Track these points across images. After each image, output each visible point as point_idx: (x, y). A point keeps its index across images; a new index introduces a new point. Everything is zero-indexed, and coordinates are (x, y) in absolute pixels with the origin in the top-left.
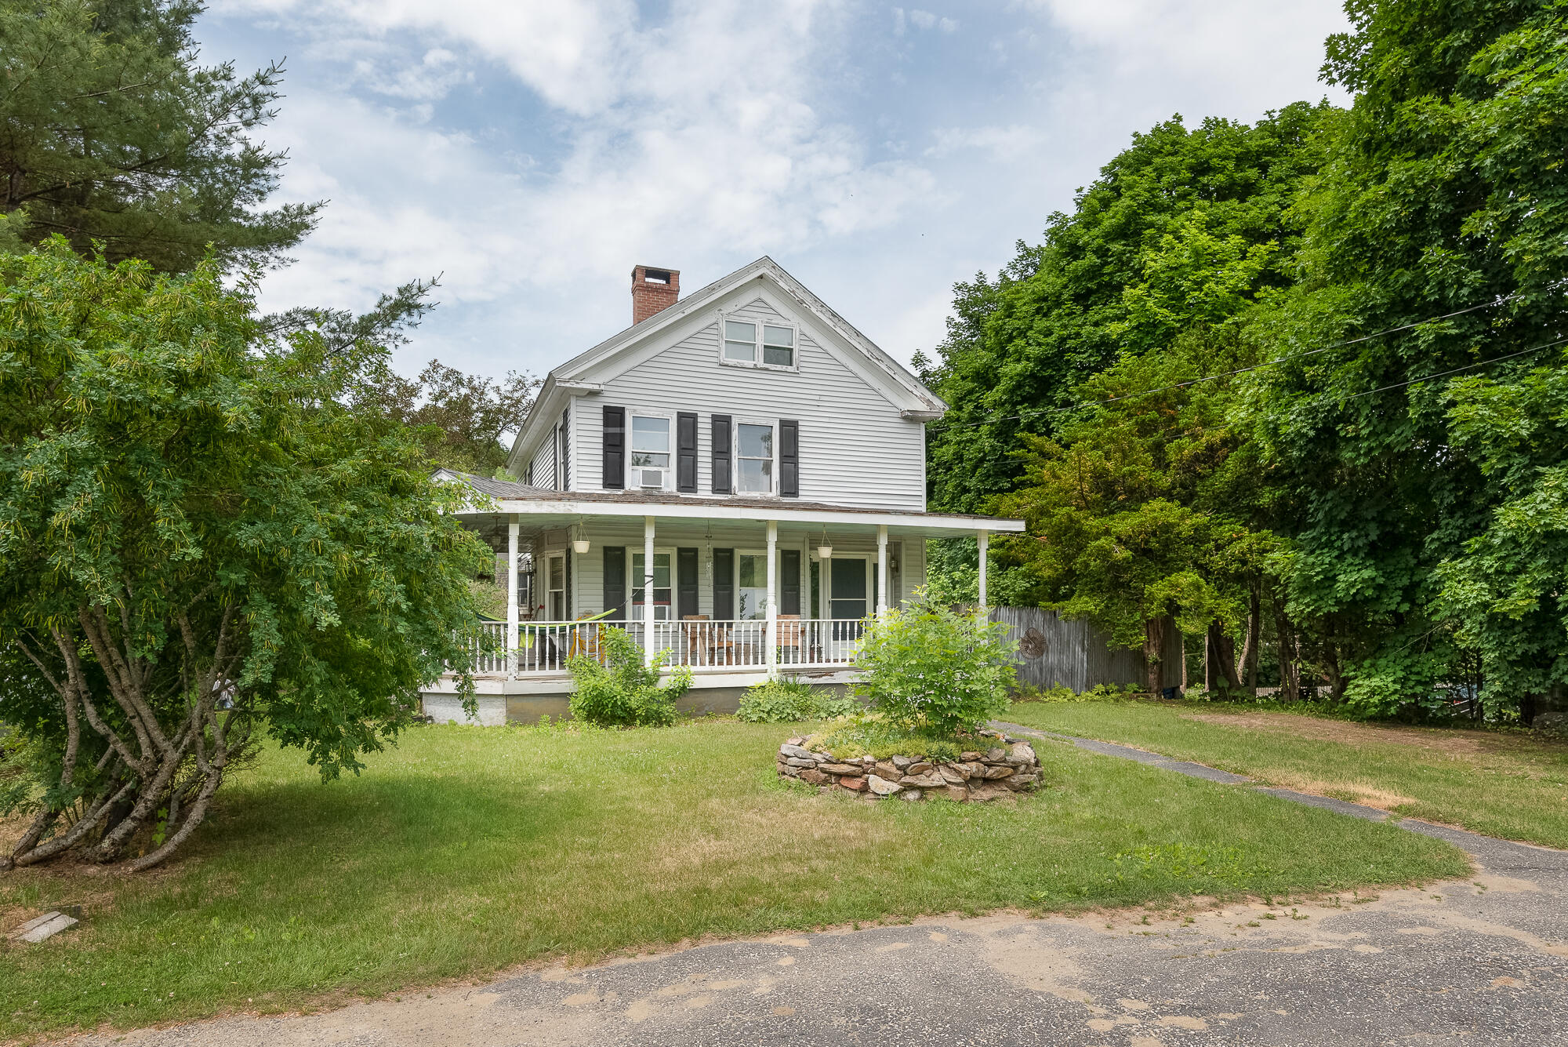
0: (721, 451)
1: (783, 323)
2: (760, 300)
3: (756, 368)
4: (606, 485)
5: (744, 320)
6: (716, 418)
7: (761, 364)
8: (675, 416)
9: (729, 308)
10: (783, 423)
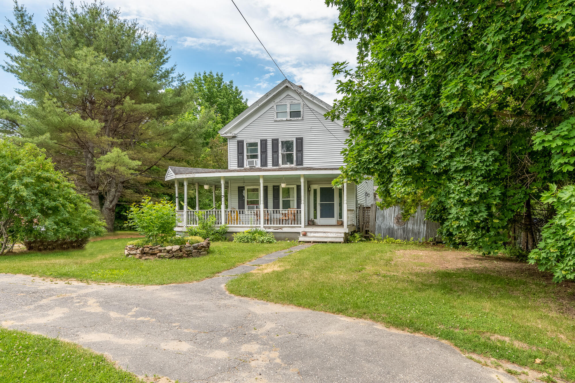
0: (275, 151)
1: (296, 102)
2: (288, 95)
3: (287, 120)
4: (238, 167)
5: (282, 103)
6: (273, 140)
7: (289, 118)
8: (259, 141)
9: (277, 100)
10: (297, 139)
